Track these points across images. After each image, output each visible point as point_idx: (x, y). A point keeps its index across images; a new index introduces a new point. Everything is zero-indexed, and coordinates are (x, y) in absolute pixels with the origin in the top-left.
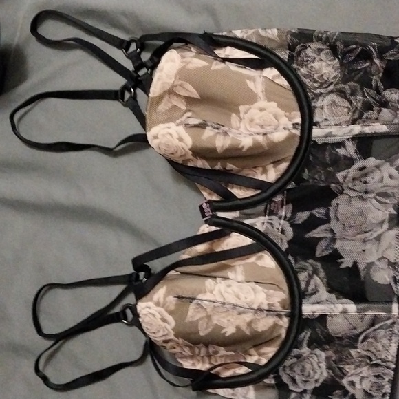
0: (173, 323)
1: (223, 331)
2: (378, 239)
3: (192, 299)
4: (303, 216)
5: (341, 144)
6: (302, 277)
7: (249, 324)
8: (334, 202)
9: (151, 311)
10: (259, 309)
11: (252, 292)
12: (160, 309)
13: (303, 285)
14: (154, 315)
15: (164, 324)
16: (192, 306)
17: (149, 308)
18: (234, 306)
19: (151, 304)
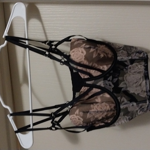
0: (82, 120)
1: (98, 119)
2: (140, 85)
3: (88, 112)
4: (116, 80)
5: (126, 61)
6: (119, 98)
7: (106, 115)
8: (125, 76)
9: (75, 117)
10: (108, 111)
11: (105, 106)
12: (78, 116)
13: (119, 101)
14: (76, 119)
15: (79, 121)
16: (88, 114)
17: (74, 116)
18: (101, 112)
19: (74, 115)
